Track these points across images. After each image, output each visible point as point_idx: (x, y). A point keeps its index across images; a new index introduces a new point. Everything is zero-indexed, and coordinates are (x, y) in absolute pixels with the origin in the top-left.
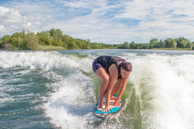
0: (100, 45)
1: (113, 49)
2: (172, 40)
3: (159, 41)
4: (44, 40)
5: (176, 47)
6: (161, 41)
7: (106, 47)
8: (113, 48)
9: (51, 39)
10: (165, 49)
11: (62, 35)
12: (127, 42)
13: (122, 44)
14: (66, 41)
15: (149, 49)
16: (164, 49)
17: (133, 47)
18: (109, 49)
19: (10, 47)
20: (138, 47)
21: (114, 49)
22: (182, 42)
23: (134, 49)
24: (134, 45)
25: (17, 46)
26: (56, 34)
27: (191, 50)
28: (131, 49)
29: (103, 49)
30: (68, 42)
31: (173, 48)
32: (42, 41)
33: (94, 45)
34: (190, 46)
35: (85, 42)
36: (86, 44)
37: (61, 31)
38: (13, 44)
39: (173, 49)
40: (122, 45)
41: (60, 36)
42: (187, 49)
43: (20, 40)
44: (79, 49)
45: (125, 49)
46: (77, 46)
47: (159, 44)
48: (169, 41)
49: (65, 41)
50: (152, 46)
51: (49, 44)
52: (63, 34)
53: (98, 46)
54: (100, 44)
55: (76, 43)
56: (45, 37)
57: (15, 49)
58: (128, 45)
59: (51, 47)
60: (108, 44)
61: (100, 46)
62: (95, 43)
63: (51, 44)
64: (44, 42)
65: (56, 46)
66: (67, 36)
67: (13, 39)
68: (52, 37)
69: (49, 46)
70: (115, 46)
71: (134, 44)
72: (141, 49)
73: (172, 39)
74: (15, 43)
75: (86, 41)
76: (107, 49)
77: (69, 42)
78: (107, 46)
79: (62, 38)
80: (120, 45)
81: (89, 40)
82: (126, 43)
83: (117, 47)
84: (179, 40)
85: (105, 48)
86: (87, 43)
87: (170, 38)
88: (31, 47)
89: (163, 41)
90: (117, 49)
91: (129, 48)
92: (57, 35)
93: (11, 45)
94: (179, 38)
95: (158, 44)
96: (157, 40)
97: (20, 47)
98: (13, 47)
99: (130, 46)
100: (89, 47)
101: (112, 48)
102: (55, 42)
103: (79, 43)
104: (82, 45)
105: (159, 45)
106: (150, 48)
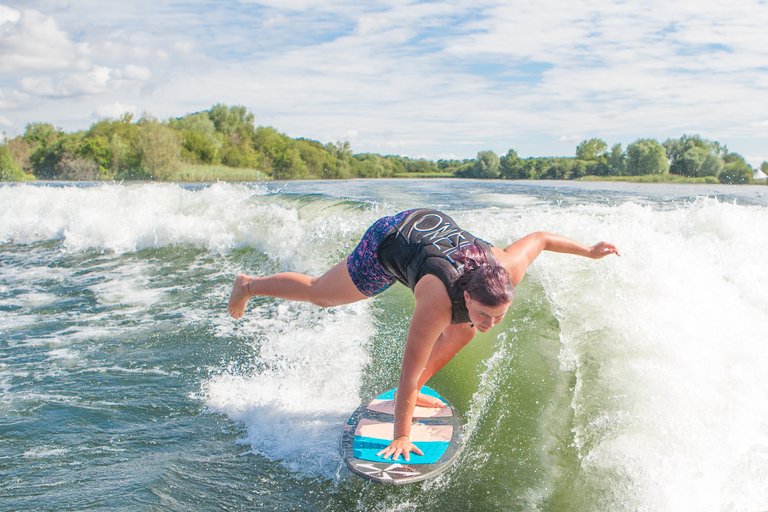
0: (388, 161)
1: (436, 177)
2: (653, 146)
3: (609, 150)
4: (195, 146)
5: (667, 172)
6: (616, 148)
7: (410, 171)
8: (438, 174)
9: (217, 144)
10: (626, 178)
11: (253, 127)
12: (491, 153)
13: (472, 160)
14: (266, 150)
15: (572, 177)
16: (625, 180)
17: (513, 170)
18: (423, 177)
19: (87, 170)
20: (533, 172)
21: (440, 177)
22: (690, 154)
23: (513, 178)
24: (515, 163)
25: (109, 166)
26: (231, 124)
27: (715, 183)
28: (507, 178)
29: (401, 177)
30: (273, 151)
31: (658, 177)
32: (190, 149)
33: (366, 161)
34: (713, 168)
35: (330, 153)
36: (335, 159)
37: (247, 114)
38: (96, 160)
39: (655, 181)
40: (472, 165)
41: (244, 133)
42: (703, 179)
43: (121, 147)
44: (311, 176)
45: (481, 178)
46: (304, 167)
47: (609, 159)
48: (643, 151)
49: (265, 148)
50: (583, 170)
51: (211, 159)
52: (256, 124)
53: (378, 165)
54: (386, 157)
55: (302, 157)
56: (198, 136)
57: (103, 176)
58: (495, 164)
59: (219, 169)
60: (418, 158)
61: (386, 167)
62: (367, 157)
63: (220, 160)
64: (196, 151)
65: (234, 165)
66: (271, 131)
67: (97, 144)
68: (221, 135)
69: (212, 167)
70: (443, 165)
71: (515, 158)
72: (543, 177)
73: (652, 142)
74: (103, 156)
75: (335, 147)
76: (414, 177)
77: (277, 152)
78: (413, 168)
79: (253, 139)
80: (465, 161)
81: (346, 145)
82: (485, 158)
83: (450, 171)
84: (680, 148)
85: (406, 174)
86: (340, 156)
87: (648, 140)
88: (157, 172)
89: (624, 149)
90: (452, 177)
91: (498, 174)
92: (234, 128)
93: (90, 164)
94: (682, 139)
95: (605, 161)
96: (605, 144)
97: (120, 171)
98: (98, 169)
99: (500, 169)
100: (345, 170)
101: (434, 174)
102: (229, 152)
103: (311, 155)
104: (320, 163)
105: (611, 166)
106: (576, 174)
